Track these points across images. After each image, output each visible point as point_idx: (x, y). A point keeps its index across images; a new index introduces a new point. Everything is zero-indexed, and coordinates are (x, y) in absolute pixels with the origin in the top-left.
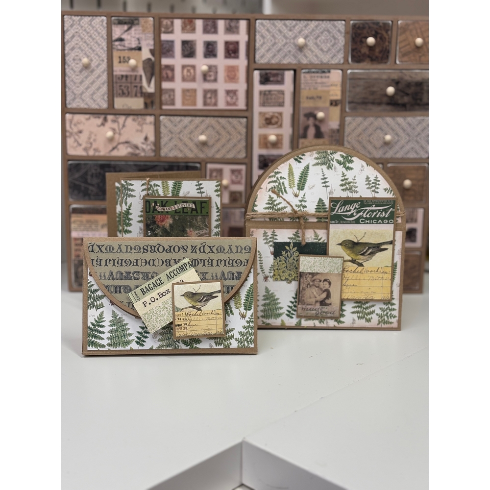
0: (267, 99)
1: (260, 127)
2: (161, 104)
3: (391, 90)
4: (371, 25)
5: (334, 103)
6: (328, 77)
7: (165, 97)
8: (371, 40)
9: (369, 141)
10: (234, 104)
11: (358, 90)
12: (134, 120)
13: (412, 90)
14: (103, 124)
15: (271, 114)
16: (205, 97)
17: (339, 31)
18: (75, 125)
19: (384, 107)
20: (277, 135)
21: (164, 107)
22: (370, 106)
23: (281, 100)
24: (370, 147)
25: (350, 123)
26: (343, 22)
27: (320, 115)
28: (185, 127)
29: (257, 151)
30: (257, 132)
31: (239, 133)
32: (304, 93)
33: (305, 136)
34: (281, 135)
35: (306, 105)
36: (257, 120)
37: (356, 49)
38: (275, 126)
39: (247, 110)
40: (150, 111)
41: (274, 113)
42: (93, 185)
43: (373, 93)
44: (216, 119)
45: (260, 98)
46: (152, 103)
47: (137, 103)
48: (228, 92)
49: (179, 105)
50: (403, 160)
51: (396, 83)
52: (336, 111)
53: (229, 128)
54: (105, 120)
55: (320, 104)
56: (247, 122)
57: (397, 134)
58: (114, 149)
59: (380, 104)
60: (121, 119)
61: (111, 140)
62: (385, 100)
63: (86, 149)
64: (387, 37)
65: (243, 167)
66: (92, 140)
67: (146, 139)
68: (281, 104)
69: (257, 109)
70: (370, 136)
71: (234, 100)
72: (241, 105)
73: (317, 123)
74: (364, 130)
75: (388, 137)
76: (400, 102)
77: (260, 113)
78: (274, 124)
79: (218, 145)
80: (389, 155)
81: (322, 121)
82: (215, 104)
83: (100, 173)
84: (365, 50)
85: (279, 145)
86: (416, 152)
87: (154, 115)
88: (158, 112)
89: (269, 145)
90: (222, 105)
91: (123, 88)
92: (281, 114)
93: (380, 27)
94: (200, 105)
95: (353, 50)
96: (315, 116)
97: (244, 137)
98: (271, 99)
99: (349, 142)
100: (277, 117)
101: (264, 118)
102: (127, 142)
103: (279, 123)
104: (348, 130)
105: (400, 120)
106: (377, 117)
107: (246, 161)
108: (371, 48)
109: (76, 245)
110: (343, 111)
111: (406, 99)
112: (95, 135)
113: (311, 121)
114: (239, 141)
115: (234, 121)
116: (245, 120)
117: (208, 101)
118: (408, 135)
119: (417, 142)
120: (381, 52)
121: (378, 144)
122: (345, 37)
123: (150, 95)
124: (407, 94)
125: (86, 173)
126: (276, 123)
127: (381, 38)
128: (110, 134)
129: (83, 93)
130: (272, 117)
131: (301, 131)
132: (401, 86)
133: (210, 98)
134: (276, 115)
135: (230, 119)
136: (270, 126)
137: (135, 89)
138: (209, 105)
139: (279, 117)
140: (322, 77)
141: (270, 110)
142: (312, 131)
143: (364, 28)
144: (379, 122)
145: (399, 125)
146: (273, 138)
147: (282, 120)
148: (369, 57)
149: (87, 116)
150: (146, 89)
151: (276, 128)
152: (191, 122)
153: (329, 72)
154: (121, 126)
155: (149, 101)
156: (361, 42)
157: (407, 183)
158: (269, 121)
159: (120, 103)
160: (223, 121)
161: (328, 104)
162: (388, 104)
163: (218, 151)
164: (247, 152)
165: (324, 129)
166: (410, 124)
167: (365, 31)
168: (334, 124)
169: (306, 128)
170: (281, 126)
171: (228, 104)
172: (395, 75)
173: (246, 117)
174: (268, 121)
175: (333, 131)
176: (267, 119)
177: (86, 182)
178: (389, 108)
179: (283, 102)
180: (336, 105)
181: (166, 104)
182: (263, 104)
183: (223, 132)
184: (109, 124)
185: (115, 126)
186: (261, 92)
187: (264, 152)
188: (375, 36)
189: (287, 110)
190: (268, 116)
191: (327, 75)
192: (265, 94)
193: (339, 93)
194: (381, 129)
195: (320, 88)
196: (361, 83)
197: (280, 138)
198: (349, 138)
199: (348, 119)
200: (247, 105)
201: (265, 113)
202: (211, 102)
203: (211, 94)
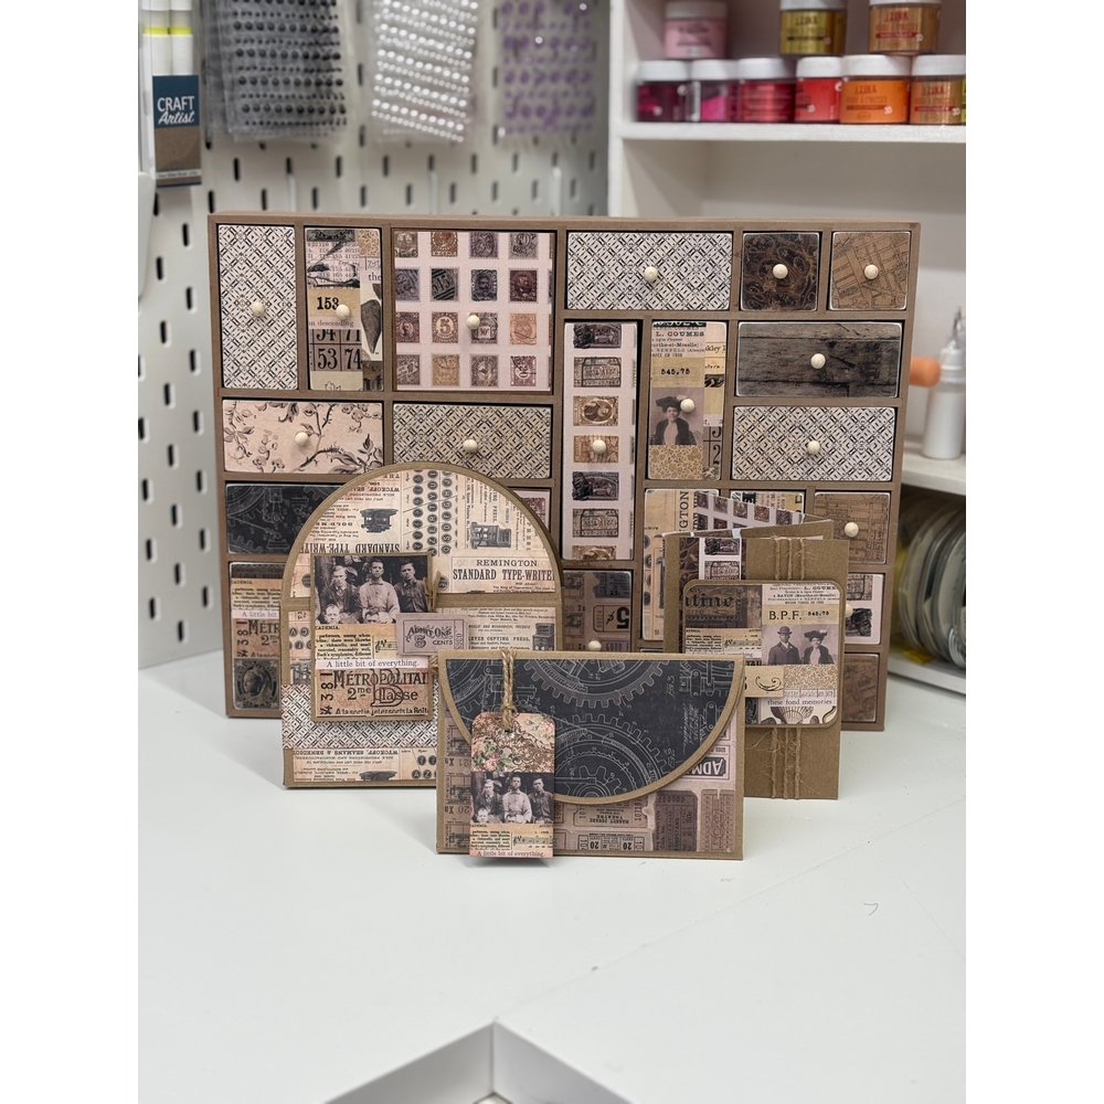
0: (589, 373)
1: (576, 424)
2: (395, 382)
3: (818, 360)
4: (781, 240)
5: (712, 381)
6: (702, 334)
7: (401, 370)
8: (780, 270)
9: (780, 450)
10: (529, 382)
11: (758, 357)
12: (345, 410)
13: (860, 357)
14: (289, 418)
15: (596, 400)
16: (474, 369)
17: (722, 251)
18: (239, 419)
19: (807, 388)
20: (607, 439)
21: (399, 388)
22: (781, 387)
23: (615, 376)
24: (780, 461)
25: (743, 418)
26: (730, 236)
27: (687, 403)
28: (439, 423)
29: (571, 467)
30: (571, 432)
31: (538, 434)
32: (657, 363)
33: (659, 441)
34: (616, 439)
35: (660, 384)
36: (570, 411)
37: (753, 284)
38: (605, 422)
39: (552, 393)
40: (374, 394)
41: (601, 398)
42: (271, 526)
43: (786, 363)
44: (495, 408)
45: (576, 372)
46: (378, 379)
47: (351, 381)
48: (516, 361)
49: (426, 384)
50: (844, 487)
51: (829, 345)
52: (717, 394)
53: (519, 425)
54: (294, 409)
55: (686, 382)
56: (553, 414)
57: (832, 439)
58: (308, 461)
59: (799, 383)
60: (323, 408)
61: (304, 446)
62: (808, 375)
63: (257, 462)
64: (811, 262)
65: (546, 495)
66: (269, 446)
67: (367, 443)
68: (616, 383)
69: (571, 390)
70: (781, 439)
71: (528, 376)
72: (542, 383)
74: (769, 430)
75: (814, 445)
76: (836, 379)
77: (576, 398)
78: (601, 419)
79: (500, 455)
80: (817, 475)
81: (690, 413)
82: (494, 383)
83: (283, 504)
84: (769, 286)
85: (612, 457)
86: (868, 471)
87: (382, 402)
88: (388, 396)
89: (593, 456)
90: (505, 384)
91: (324, 353)
92: (614, 400)
93: (799, 242)
94: (465, 384)
95: (747, 286)
96: (677, 405)
97: (545, 441)
98: (596, 373)
99: (742, 453)
100: (608, 407)
101: (583, 408)
102: (331, 450)
103: (612, 417)
104: (739, 429)
105: (836, 411)
106: (793, 408)
107: (551, 483)
108: (781, 282)
109: (240, 633)
110: (730, 396)
111: (848, 375)
112: (276, 438)
113: (670, 413)
115: (529, 412)
116: (549, 410)
117: (481, 376)
118: (853, 439)
119: (870, 452)
120: (799, 289)
121: (796, 455)
122: (731, 262)
123: (374, 366)
124: (852, 366)
125: (258, 505)
126: (607, 416)
127: (799, 264)
128: (302, 436)
129: (252, 362)
130: (598, 406)
131: (652, 432)
132: (838, 350)
133: (484, 371)
134: (606, 401)
135: (521, 409)
136: (595, 422)
137: (348, 354)
138: (482, 383)
139: (612, 405)
140: (689, 334)
141: (594, 393)
142: (671, 431)
143: (767, 245)
144: (797, 416)
145: (835, 421)
146: (599, 444)
147: (617, 412)
148: (777, 298)
149: (261, 403)
150: (367, 355)
151: (606, 425)
152: (449, 413)
153: (704, 325)
154: (322, 422)
155: (372, 377)
156: (763, 270)
157: (851, 528)
158: (592, 414)
159: (321, 380)
160: (508, 412)
161: (702, 383)
162: (814, 383)
163: (499, 465)
164: (552, 468)
166: (855, 420)
167: (770, 252)
168: (714, 419)
169: (662, 426)
170: (614, 422)
171: (516, 381)
172: (827, 331)
173: (551, 406)
174: (590, 414)
175: (710, 431)
176: (588, 409)
177: (258, 520)
178: (816, 389)
179: (619, 379)
180: (716, 385)
181: (405, 383)
182: (582, 383)
184: (300, 418)
185: (312, 421)
186: (576, 361)
187: (584, 468)
188: (788, 261)
189: (626, 394)
190: (589, 404)
191: (700, 330)
192: (584, 364)
193: (722, 363)
194: (802, 429)
195: (685, 354)
196: (764, 344)
197: (614, 443)
198: (742, 445)
199: (739, 411)
200: (552, 384)
201: (584, 399)
202: (486, 378)
203: (486, 364)
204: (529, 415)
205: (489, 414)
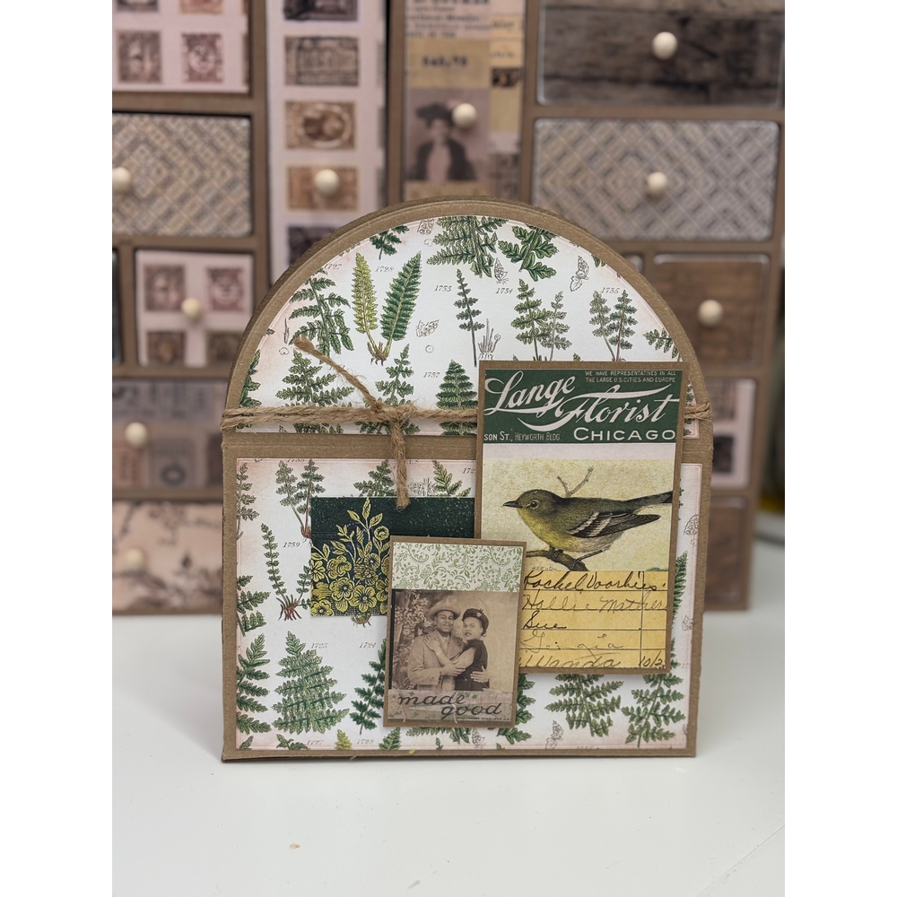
0: (308, 63)
1: (290, 146)
3: (665, 42)
5: (502, 78)
9: (605, 191)
10: (211, 76)
11: (572, 39)
13: (725, 44)
15: (321, 107)
19: (645, 91)
20: (340, 171)
22: (607, 89)
23: (349, 67)
24: (606, 208)
25: (549, 138)
27: (464, 111)
29: (284, 216)
30: (282, 159)
31: (228, 161)
32: (417, 47)
33: (420, 174)
34: (353, 171)
35: (421, 81)
36: (279, 126)
38: (335, 143)
39: (250, 95)
41: (329, 104)
43: (614, 50)
44: (158, 119)
45: (288, 61)
48: (192, 41)
50: (699, 246)
51: (680, 22)
52: (509, 102)
53: (198, 147)
55: (463, 80)
56: (251, 129)
57: (682, 171)
59: (634, 82)
62: (649, 70)
65: (244, 263)
68: (351, 80)
69: (280, 91)
70: (607, 173)
71: (210, 66)
72: (232, 78)
73: (456, 136)
74: (591, 158)
75: (658, 180)
76: (691, 77)
77: (289, 105)
78: (330, 138)
79: (168, 198)
80: (661, 229)
81: (469, 129)
82: (155, 76)
85: (348, 200)
86: (736, 224)
89: (317, 198)
90: (174, 79)
92: (349, 107)
96: (447, 116)
97: (242, 174)
98: (321, 63)
99: (547, 194)
100: (339, 118)
101: (300, 120)
103: (346, 136)
104: (543, 157)
105: (691, 130)
106: (627, 120)
107: (253, 244)
110: (528, 101)
111: (708, 70)
113: (438, 130)
114: (231, 185)
115: (213, 127)
116: (245, 123)
117: (134, 66)
118: (714, 173)
119: (739, 193)
121: (630, 198)
124: (712, 56)
126: (337, 134)
130: (324, 117)
131: (410, 160)
132: (693, 30)
133: (140, 58)
134: (337, 109)
135: (201, 122)
136: (320, 144)
138: (136, 78)
139: (346, 117)
140: (466, 1)
141: (319, 96)
142: (440, 160)
144: (632, 135)
145: (688, 143)
146: (326, 178)
147: (353, 127)
151: (337, 148)
157: (710, 310)
158: (315, 129)
160: (178, 125)
161: (486, 80)
162: (658, 83)
163: (169, 214)
164: (253, 220)
165: (474, 153)
166: (718, 143)
168: (504, 139)
169: (425, 151)
170: (350, 143)
171: (193, 75)
172: (677, 1)
173: (248, 117)
174: (312, 130)
175: (500, 160)
176: (308, 122)
178: (659, 93)
179: (356, 73)
180: (509, 84)
182: (296, 78)
183: (182, 161)
186: (288, 43)
187: (304, 218)
189: (367, 97)
190: (310, 113)
192: (300, 48)
193: (517, 48)
194: (637, 155)
195: (461, 34)
196: (582, 19)
197: (349, 177)
198: (547, 182)
199: (544, 126)
200: (250, 79)
201: (302, 106)
202: (142, 68)
203: (142, 47)
204: (215, 131)
205: (150, 129)
